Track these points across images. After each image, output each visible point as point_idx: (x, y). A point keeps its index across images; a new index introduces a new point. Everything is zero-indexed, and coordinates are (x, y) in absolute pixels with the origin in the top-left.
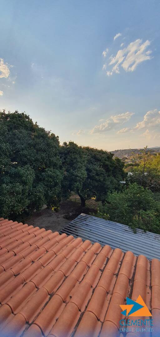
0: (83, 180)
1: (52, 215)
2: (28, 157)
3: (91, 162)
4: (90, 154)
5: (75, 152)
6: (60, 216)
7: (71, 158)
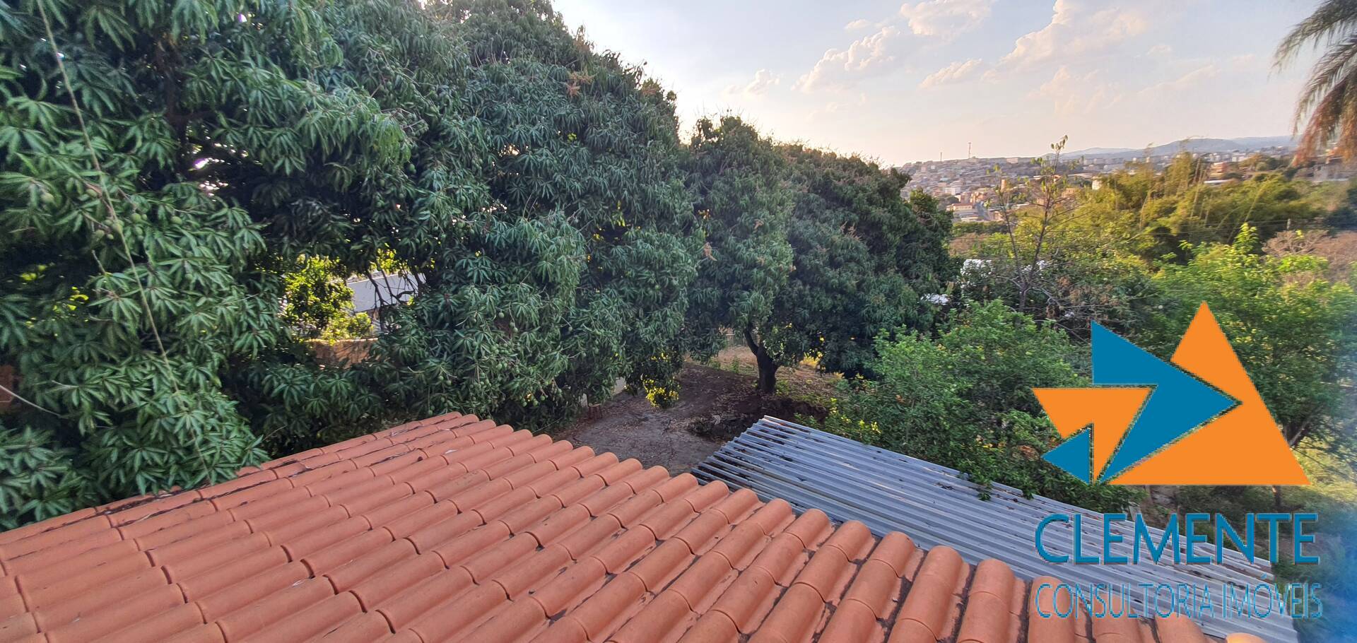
0: (777, 279)
1: (646, 419)
2: (558, 177)
3: (810, 211)
4: (808, 175)
5: (748, 163)
6: (674, 425)
7: (727, 187)
